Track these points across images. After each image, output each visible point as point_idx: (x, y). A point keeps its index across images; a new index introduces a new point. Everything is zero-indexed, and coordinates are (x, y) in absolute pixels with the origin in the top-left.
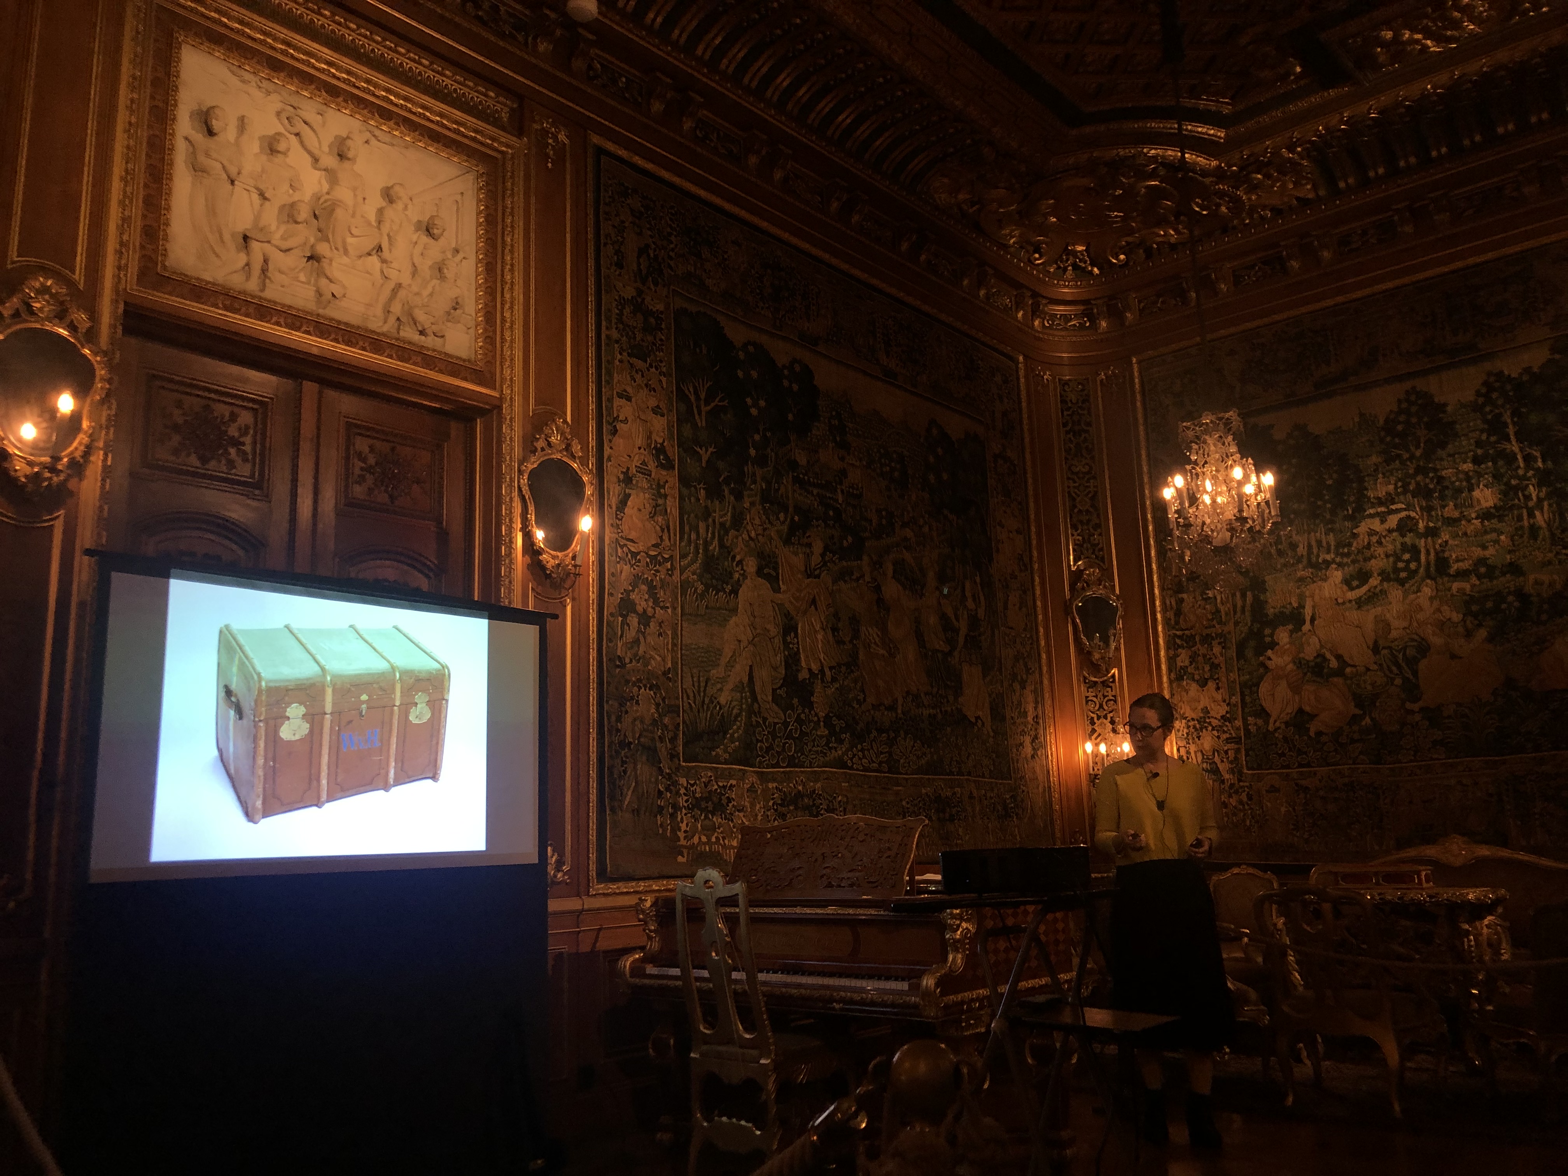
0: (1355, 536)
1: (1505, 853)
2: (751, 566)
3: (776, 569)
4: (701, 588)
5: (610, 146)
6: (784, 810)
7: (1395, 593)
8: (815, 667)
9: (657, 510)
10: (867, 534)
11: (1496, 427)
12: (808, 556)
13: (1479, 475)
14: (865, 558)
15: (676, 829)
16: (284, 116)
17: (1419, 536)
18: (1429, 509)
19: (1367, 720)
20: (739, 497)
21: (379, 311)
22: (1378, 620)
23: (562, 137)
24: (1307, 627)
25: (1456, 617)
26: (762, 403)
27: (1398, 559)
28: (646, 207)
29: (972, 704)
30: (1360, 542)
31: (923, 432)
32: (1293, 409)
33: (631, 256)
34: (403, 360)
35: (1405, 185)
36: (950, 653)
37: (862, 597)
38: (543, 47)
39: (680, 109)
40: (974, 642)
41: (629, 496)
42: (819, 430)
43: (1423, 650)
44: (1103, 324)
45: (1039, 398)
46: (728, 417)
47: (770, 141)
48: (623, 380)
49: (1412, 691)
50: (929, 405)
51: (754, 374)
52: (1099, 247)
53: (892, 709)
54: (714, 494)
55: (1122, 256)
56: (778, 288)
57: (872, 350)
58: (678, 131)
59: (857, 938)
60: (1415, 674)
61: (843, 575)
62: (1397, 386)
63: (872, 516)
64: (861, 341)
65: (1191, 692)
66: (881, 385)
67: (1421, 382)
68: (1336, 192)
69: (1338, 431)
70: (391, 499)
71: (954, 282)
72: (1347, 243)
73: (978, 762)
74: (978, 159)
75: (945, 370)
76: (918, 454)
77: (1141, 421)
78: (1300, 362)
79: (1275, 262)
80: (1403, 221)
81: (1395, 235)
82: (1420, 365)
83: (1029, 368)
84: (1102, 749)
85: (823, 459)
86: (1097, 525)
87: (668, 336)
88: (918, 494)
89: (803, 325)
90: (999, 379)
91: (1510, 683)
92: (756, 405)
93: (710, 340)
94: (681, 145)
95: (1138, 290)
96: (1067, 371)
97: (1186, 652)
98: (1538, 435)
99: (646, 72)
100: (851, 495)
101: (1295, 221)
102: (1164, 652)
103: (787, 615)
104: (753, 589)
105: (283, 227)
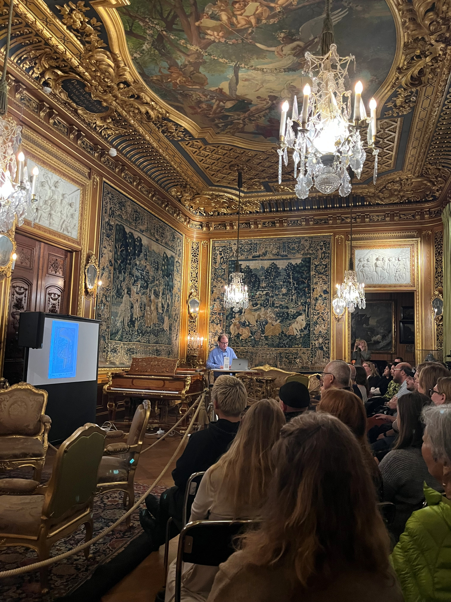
0: (256, 294)
1: (276, 369)
2: (126, 291)
3: (130, 292)
4: (116, 297)
5: (107, 181)
6: (127, 352)
7: (263, 309)
8: (136, 317)
9: (109, 277)
10: (149, 283)
11: (288, 275)
12: (137, 288)
13: (284, 285)
14: (148, 289)
15: (108, 356)
17: (270, 297)
18: (273, 291)
19: (253, 337)
20: (125, 273)
21: (60, 227)
22: (259, 315)
23: (98, 179)
24: (243, 314)
25: (274, 316)
26: (131, 248)
27: (265, 302)
28: (112, 197)
29: (166, 326)
30: (257, 296)
31: (162, 255)
32: (247, 262)
33: (108, 210)
34: (64, 239)
35: (279, 214)
36: (163, 313)
37: (147, 299)
38: (96, 155)
39: (122, 171)
40: (167, 310)
41: (103, 273)
42: (142, 255)
43: (267, 323)
44: (204, 229)
45: (187, 246)
46: (124, 252)
47: (140, 179)
48: (105, 243)
49: (263, 332)
50: (164, 248)
51: (130, 241)
52: (207, 209)
53: (150, 327)
54: (120, 273)
55: (212, 213)
56: (137, 217)
57: (154, 233)
58: (121, 177)
59: (164, 383)
60: (264, 328)
61: (143, 294)
62: (270, 261)
63: (151, 278)
64: (152, 231)
65: (214, 326)
66: (155, 243)
67: (275, 262)
68: (264, 212)
69: (256, 269)
70: (56, 273)
71: (172, 214)
72: (265, 224)
73: (165, 341)
74: (185, 187)
75: (168, 239)
76: (161, 262)
77: (211, 256)
78: (250, 251)
79: (248, 224)
80: (277, 223)
81: (275, 225)
82: (276, 257)
83: (186, 238)
84: (192, 338)
85: (142, 263)
86: (197, 281)
87: (114, 231)
88: (160, 272)
89: (141, 227)
90: (179, 241)
91: (282, 332)
92: (130, 249)
93: (122, 232)
94: (121, 180)
95: (214, 222)
96: (194, 240)
97: (214, 316)
98: (296, 279)
99: (116, 161)
100: (147, 272)
101: (254, 216)
102: (209, 316)
103: (132, 304)
104: (126, 297)
105: (44, 206)
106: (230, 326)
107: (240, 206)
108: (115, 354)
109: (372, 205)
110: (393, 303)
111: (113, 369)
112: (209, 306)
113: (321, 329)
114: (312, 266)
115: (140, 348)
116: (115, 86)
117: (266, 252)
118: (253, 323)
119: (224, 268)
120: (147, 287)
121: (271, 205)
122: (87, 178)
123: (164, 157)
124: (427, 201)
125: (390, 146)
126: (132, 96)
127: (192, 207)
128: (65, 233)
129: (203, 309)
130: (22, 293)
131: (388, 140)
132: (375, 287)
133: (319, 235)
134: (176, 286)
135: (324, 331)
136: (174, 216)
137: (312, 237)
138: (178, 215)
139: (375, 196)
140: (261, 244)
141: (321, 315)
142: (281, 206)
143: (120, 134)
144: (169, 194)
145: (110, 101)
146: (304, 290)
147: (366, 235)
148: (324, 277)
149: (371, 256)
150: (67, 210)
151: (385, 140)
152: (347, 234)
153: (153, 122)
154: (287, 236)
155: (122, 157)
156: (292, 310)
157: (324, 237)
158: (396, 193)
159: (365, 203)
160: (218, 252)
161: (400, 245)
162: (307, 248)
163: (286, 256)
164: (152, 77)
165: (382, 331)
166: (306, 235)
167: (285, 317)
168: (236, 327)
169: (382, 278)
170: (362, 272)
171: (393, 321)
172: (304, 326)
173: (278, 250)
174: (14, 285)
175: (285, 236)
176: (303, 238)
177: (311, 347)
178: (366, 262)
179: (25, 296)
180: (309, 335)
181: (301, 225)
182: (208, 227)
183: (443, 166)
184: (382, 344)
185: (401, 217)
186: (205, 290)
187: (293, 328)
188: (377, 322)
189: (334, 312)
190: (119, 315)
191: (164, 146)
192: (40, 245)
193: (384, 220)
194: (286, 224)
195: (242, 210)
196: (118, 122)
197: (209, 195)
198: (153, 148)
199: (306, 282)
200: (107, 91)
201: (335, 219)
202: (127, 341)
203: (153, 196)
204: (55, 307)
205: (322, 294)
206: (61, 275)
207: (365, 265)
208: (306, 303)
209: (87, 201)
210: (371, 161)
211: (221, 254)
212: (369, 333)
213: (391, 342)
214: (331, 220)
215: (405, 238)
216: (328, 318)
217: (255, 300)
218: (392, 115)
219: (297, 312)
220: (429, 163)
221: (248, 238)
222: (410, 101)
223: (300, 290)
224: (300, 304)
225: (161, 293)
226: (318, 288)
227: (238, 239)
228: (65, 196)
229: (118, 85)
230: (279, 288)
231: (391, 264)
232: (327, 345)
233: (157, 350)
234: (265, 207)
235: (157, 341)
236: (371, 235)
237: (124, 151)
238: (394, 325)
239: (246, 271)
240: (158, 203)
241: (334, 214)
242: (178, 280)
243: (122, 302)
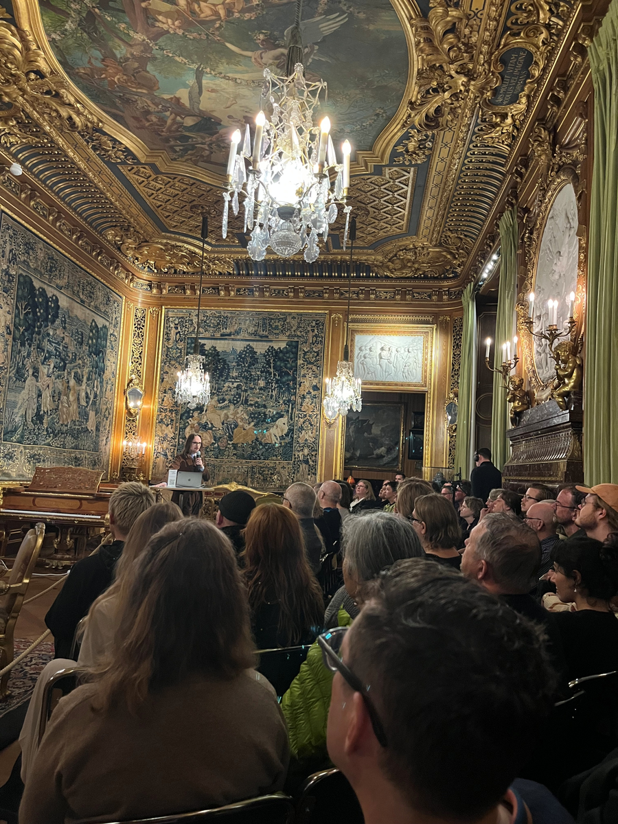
0: (224, 387)
1: (245, 488)
2: (31, 372)
3: (38, 373)
4: (15, 379)
5: (6, 211)
6: (30, 459)
7: (232, 407)
8: (46, 410)
9: (5, 350)
10: (67, 362)
11: (268, 363)
12: (49, 369)
13: (261, 376)
14: (66, 371)
17: (242, 391)
18: (246, 383)
19: (216, 445)
20: (30, 346)
22: (226, 414)
24: (204, 413)
25: (247, 418)
26: (42, 311)
27: (235, 397)
28: (14, 234)
29: (91, 425)
30: (225, 389)
31: (90, 324)
32: (213, 341)
33: (7, 253)
35: (258, 279)
36: (87, 407)
37: (63, 385)
39: (31, 197)
40: (94, 403)
42: (58, 322)
43: (236, 426)
44: (155, 291)
45: (128, 313)
46: (31, 316)
47: (58, 212)
48: (1, 301)
49: (231, 438)
50: (93, 313)
51: (40, 300)
52: (158, 264)
53: (66, 426)
54: (23, 344)
55: (166, 269)
56: (52, 267)
57: (78, 292)
58: (29, 206)
59: (81, 504)
60: (233, 433)
61: (58, 377)
62: (245, 342)
63: (70, 355)
64: (75, 288)
65: (163, 428)
66: (79, 306)
67: (251, 343)
68: (239, 274)
69: (225, 352)
71: (108, 267)
72: (239, 292)
73: (90, 446)
74: (128, 230)
75: (100, 301)
76: (87, 332)
77: (162, 330)
78: (217, 326)
79: (216, 289)
80: (256, 291)
81: (253, 294)
82: (252, 338)
83: (126, 302)
84: (130, 444)
85: (58, 333)
86: (140, 364)
87: (15, 285)
88: (85, 348)
89: (58, 281)
90: (116, 305)
91: (257, 439)
92: (40, 312)
93: (29, 286)
94: (29, 211)
95: (169, 283)
96: (139, 305)
97: (164, 414)
98: (278, 369)
99: (22, 182)
100: (64, 346)
101: (225, 278)
102: (156, 413)
103: (40, 390)
104: (30, 381)
106: (185, 429)
107: (205, 263)
108: (10, 462)
109: (379, 278)
110: (403, 406)
111: (6, 483)
112: (157, 400)
113: (307, 437)
114: (299, 353)
115: (49, 455)
116: (23, 76)
117: (240, 329)
118: (218, 425)
119: (180, 347)
120: (64, 368)
121: (249, 265)
123: (95, 184)
124: (446, 278)
125: (402, 203)
126: (48, 92)
127: (137, 259)
129: (147, 404)
131: (398, 195)
132: (377, 384)
133: (311, 311)
134: (109, 368)
135: (311, 439)
136: (109, 270)
137: (301, 314)
138: (116, 268)
139: (383, 266)
140: (233, 318)
141: (309, 418)
142: (262, 269)
143: (29, 144)
144: (104, 238)
145: (15, 96)
146: (288, 384)
147: (369, 317)
148: (314, 368)
149: (375, 345)
151: (395, 194)
152: (347, 313)
153: (79, 132)
154: (269, 310)
155: (31, 178)
156: (271, 410)
157: (316, 314)
158: (409, 265)
159: (371, 274)
160: (172, 325)
161: (411, 332)
162: (294, 328)
163: (267, 337)
164: (78, 69)
165: (387, 442)
166: (293, 311)
167: (260, 419)
168: (193, 430)
169: (387, 373)
170: (362, 364)
171: (402, 430)
172: (285, 432)
173: (256, 327)
175: (266, 310)
176: (290, 314)
177: (293, 460)
178: (368, 352)
180: (291, 444)
181: (287, 296)
183: (465, 236)
184: (386, 460)
185: (414, 296)
186: (151, 377)
187: (270, 434)
188: (382, 430)
189: (325, 415)
190: (18, 406)
191: (97, 168)
193: (393, 298)
194: (267, 294)
195: (208, 269)
196: (27, 127)
197: (161, 244)
198: (79, 169)
199: (291, 373)
200: (11, 81)
201: (332, 292)
202: (30, 444)
203: (79, 238)
205: (311, 391)
207: (367, 355)
208: (289, 401)
210: (378, 220)
211: (177, 328)
212: (371, 444)
213: (398, 456)
214: (326, 293)
215: (418, 324)
216: (317, 423)
217: (222, 395)
218: (403, 162)
219: (277, 413)
220: (449, 229)
221: (216, 308)
222: (425, 147)
223: (283, 383)
224: (281, 402)
225: (85, 378)
226: (307, 383)
229: (27, 74)
230: (255, 380)
231: (399, 356)
232: (314, 458)
233: (76, 458)
234: (241, 268)
235: (76, 446)
236: (376, 317)
237: (35, 169)
238: (402, 435)
239: (211, 354)
240: (86, 249)
241: (331, 285)
242: (112, 360)
243: (24, 388)
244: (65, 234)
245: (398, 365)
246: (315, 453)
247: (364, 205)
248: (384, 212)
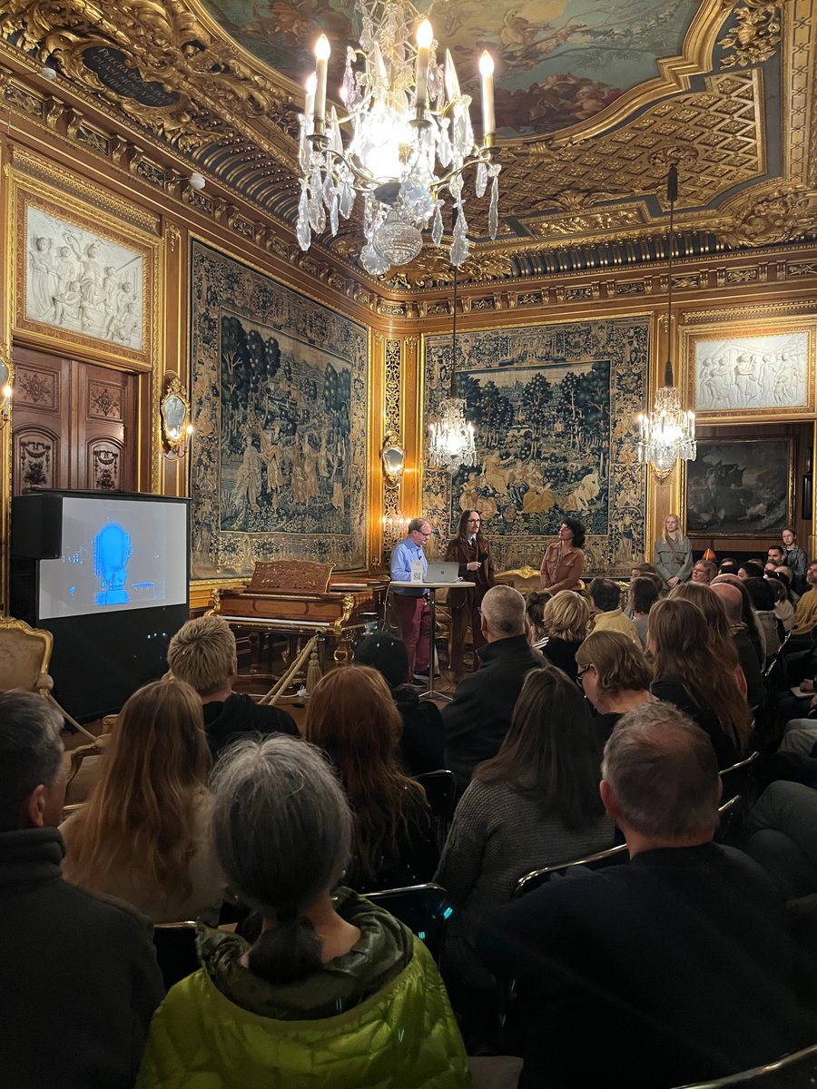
0: (507, 436)
2: (249, 440)
3: (259, 441)
4: (229, 452)
5: (198, 237)
6: (258, 550)
7: (519, 463)
8: (274, 487)
9: (213, 416)
10: (298, 423)
11: (567, 397)
12: (273, 435)
13: (558, 417)
14: (297, 434)
15: (217, 558)
16: (66, 236)
17: (532, 440)
18: (537, 429)
19: (501, 517)
20: (245, 408)
21: (104, 330)
22: (512, 474)
23: (178, 234)
24: (483, 474)
25: (541, 477)
26: (257, 361)
27: (523, 449)
28: (212, 266)
29: (337, 501)
30: (508, 440)
31: (324, 370)
32: (489, 374)
33: (204, 292)
34: (115, 353)
35: (547, 279)
36: (329, 478)
37: (294, 453)
38: (171, 187)
39: (229, 214)
40: (339, 472)
41: (200, 410)
42: (280, 372)
43: (526, 489)
44: (410, 314)
45: (377, 349)
46: (242, 369)
47: (266, 228)
48: (201, 355)
49: (520, 506)
50: (327, 355)
51: (254, 347)
52: (411, 276)
53: (304, 504)
54: (235, 407)
55: (422, 283)
56: (265, 301)
57: (304, 329)
58: (227, 226)
59: (308, 607)
60: (522, 499)
61: (287, 443)
62: (533, 371)
63: (301, 413)
64: (300, 325)
65: (432, 498)
66: (307, 347)
67: (542, 372)
68: (520, 275)
69: (507, 387)
70: (106, 414)
71: (343, 290)
72: (522, 300)
73: (337, 527)
76: (322, 382)
77: (422, 366)
78: (494, 352)
79: (490, 301)
80: (545, 295)
81: (541, 301)
82: (544, 363)
83: (373, 333)
84: (390, 521)
85: (281, 387)
86: (398, 415)
87: (218, 332)
88: (320, 401)
90: (359, 340)
91: (556, 506)
92: (254, 362)
93: (236, 331)
94: (228, 233)
95: (427, 300)
96: (390, 336)
97: (431, 479)
98: (582, 404)
99: (214, 196)
100: (292, 403)
101: (502, 284)
102: (421, 479)
103: (263, 463)
104: (249, 451)
105: (68, 293)
106: (459, 497)
107: (471, 266)
108: (233, 555)
109: (731, 250)
110: (791, 441)
111: (230, 581)
112: (421, 462)
113: (628, 499)
114: (612, 378)
115: (284, 543)
116: (179, 53)
117: (526, 353)
118: (502, 489)
119: (447, 387)
120: (294, 431)
121: (533, 261)
122: (154, 233)
125: (748, 128)
126: (216, 68)
128: (116, 340)
129: (410, 467)
130: (40, 455)
131: (740, 116)
132: (733, 414)
133: (627, 315)
134: (356, 425)
135: (634, 502)
136: (345, 294)
137: (612, 321)
138: (355, 290)
139: (735, 231)
140: (514, 338)
141: (629, 472)
142: (552, 263)
143: (213, 144)
144: (332, 252)
145: (176, 81)
146: (598, 425)
147: (718, 313)
148: (635, 398)
149: (727, 355)
150: (116, 298)
151: (735, 115)
152: (682, 311)
153: (268, 115)
154: (565, 321)
155: (224, 189)
156: (575, 464)
157: (635, 318)
158: (778, 223)
159: (718, 247)
160: (435, 359)
161: (787, 329)
162: (603, 343)
163: (564, 360)
164: (244, 26)
165: (766, 496)
166: (600, 318)
167: (561, 478)
168: (470, 498)
169: (748, 396)
170: (709, 385)
171: (791, 476)
172: (596, 493)
173: (548, 348)
174: (22, 440)
175: (561, 322)
176: (596, 322)
177: (609, 533)
178: (717, 366)
179: (47, 460)
180: (605, 510)
181: (591, 297)
182: (416, 310)
184: (765, 522)
185: (790, 272)
186: (413, 432)
187: (575, 498)
188: (760, 478)
189: (652, 466)
190: (237, 485)
192: (70, 365)
193: (755, 279)
194: (561, 298)
195: (477, 275)
196: (205, 121)
198: (281, 165)
199: (601, 409)
200: (166, 62)
201: (656, 283)
202: (257, 531)
203: (298, 258)
204: (109, 476)
205: (631, 432)
206: (117, 416)
207: (715, 372)
208: (600, 449)
209: (157, 277)
210: (714, 162)
211: (441, 362)
212: (741, 500)
213: (785, 517)
214: (648, 285)
215: (798, 314)
216: (642, 478)
217: (506, 448)
218: (737, 64)
219: (583, 468)
221: (491, 328)
222: (768, 33)
223: (590, 424)
224: (588, 451)
225: (324, 441)
226: (624, 421)
227: (454, 333)
228: (110, 271)
229: (184, 48)
230: (549, 423)
231: (767, 368)
232: (639, 529)
233: (320, 544)
234: (522, 266)
235: (318, 528)
236: (728, 312)
237: (229, 176)
238: (791, 484)
239: (488, 392)
240: (310, 271)
241: (655, 273)
242: (360, 413)
243: (242, 462)
244: (279, 256)
245: (766, 382)
246: (641, 521)
247: (687, 143)
248: (722, 148)
